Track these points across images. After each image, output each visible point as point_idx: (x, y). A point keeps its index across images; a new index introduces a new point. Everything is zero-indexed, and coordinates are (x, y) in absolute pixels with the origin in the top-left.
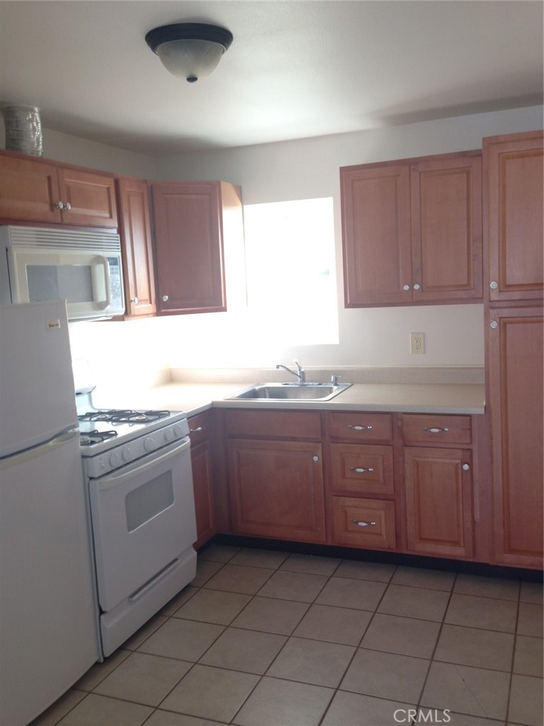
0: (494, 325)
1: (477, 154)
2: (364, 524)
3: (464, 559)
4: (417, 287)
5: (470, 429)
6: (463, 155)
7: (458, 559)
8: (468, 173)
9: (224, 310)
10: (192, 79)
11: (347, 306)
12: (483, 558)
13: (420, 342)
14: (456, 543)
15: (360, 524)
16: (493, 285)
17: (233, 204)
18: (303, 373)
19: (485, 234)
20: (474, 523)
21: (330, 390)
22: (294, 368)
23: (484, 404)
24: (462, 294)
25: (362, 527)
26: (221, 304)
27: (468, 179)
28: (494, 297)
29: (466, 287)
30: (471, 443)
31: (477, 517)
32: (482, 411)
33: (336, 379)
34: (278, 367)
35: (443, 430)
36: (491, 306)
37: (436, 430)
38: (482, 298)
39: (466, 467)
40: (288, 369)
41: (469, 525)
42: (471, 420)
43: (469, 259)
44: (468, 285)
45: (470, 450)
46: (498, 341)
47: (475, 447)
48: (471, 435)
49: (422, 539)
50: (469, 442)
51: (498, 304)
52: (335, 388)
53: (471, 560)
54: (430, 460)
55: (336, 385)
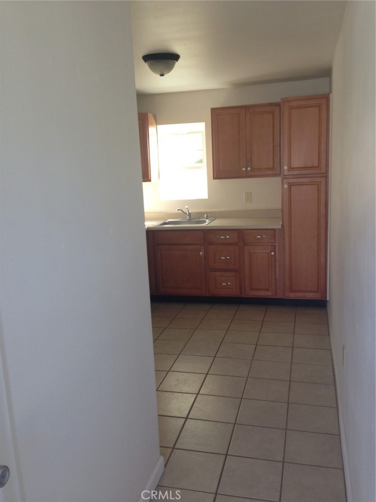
0: (286, 186)
1: (278, 105)
2: (225, 284)
3: (270, 297)
4: (249, 169)
5: (275, 236)
6: (271, 104)
7: (268, 297)
8: (273, 114)
9: (150, 181)
10: (162, 75)
11: (214, 178)
12: (280, 295)
13: (249, 197)
14: (268, 290)
15: (223, 284)
16: (286, 168)
17: (152, 125)
18: (190, 214)
19: (282, 143)
20: (276, 280)
21: (205, 222)
22: (186, 211)
23: (281, 224)
24: (270, 172)
25: (223, 285)
26: (149, 178)
27: (273, 116)
28: (286, 173)
29: (272, 169)
30: (275, 242)
31: (277, 277)
32: (280, 227)
33: (207, 216)
34: (178, 210)
35: (262, 237)
36: (284, 178)
37: (259, 237)
38: (280, 174)
39: (273, 253)
40: (183, 212)
41: (274, 280)
42: (275, 231)
43: (273, 155)
44: (273, 168)
45: (275, 246)
46: (287, 194)
47: (277, 245)
48: (275, 239)
49: (252, 289)
50: (274, 241)
51: (287, 177)
52: (208, 220)
53: (274, 297)
54: (256, 251)
55: (207, 219)
